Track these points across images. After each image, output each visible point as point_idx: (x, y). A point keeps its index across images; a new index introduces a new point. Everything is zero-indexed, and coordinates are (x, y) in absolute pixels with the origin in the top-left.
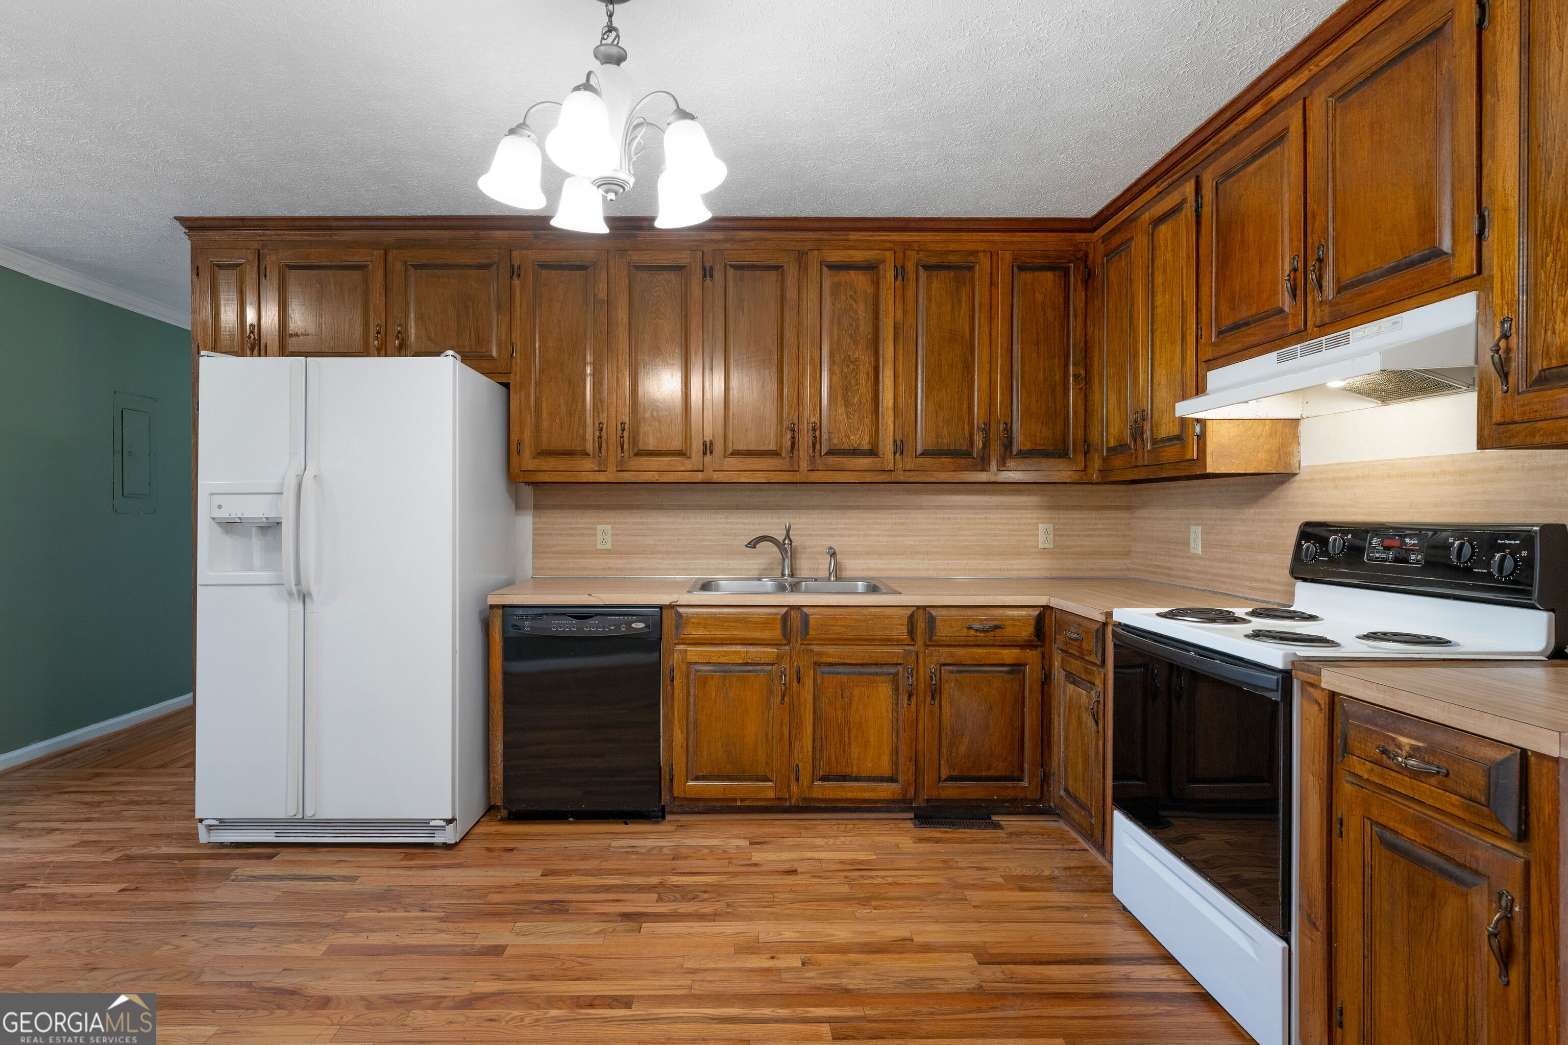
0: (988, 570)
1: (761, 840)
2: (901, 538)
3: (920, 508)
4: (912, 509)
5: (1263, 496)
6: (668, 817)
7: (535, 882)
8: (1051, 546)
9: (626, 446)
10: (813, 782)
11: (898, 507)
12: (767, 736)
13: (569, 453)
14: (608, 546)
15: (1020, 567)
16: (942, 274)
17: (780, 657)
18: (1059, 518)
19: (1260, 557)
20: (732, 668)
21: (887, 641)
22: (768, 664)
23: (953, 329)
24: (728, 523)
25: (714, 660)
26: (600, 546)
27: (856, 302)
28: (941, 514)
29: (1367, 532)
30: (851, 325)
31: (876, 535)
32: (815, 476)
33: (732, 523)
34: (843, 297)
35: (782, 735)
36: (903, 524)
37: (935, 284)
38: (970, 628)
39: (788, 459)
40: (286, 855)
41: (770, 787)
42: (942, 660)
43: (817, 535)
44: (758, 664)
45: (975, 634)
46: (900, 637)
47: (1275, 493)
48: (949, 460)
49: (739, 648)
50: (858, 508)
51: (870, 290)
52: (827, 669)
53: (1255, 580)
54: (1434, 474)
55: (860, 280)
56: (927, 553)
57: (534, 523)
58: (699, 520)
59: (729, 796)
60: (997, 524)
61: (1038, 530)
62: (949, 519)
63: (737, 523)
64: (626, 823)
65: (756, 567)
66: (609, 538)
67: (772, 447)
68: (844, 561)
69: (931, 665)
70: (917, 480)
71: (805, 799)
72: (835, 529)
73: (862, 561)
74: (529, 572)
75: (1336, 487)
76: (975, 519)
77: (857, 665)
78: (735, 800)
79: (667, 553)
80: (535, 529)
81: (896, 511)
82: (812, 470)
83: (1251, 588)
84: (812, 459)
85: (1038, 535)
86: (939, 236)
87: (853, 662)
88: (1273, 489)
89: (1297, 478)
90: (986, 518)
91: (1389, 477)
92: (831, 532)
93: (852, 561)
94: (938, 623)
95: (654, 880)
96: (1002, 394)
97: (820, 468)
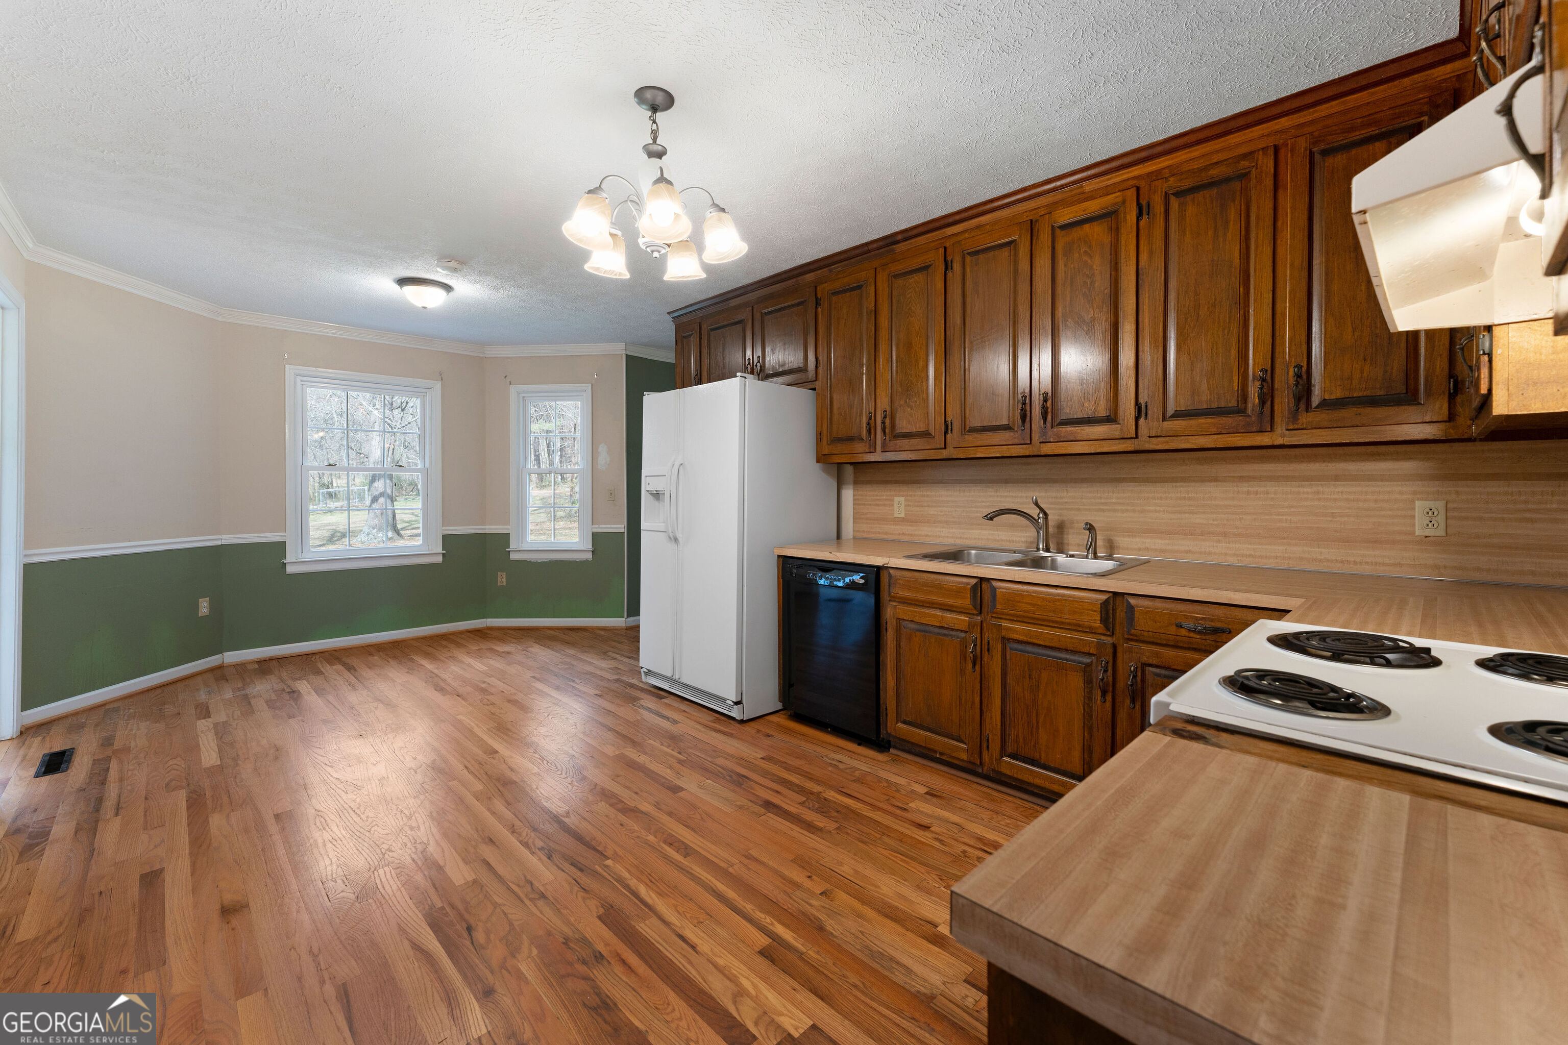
0: (1320, 561)
1: (939, 794)
2: (1187, 516)
3: (1216, 480)
4: (1202, 481)
6: (892, 750)
7: (754, 761)
8: (1441, 532)
9: (887, 431)
10: (1001, 757)
11: (1184, 480)
12: (960, 700)
13: (851, 439)
14: (902, 515)
15: (1380, 560)
16: (1199, 196)
17: (971, 625)
18: (1457, 493)
20: (932, 629)
21: (1077, 627)
22: (962, 631)
23: (1216, 258)
24: (998, 496)
25: (916, 619)
26: (897, 515)
27: (1091, 257)
28: (1244, 487)
30: (1085, 283)
31: (1156, 511)
32: (1047, 449)
33: (1001, 496)
34: (1076, 255)
35: (973, 702)
36: (1190, 499)
37: (1191, 210)
38: (1180, 626)
39: (1020, 432)
40: (669, 700)
41: (963, 749)
42: (1144, 659)
43: (1086, 510)
44: (953, 630)
45: (1187, 634)
46: (1093, 624)
48: (1209, 421)
49: (938, 613)
50: (1133, 480)
51: (1107, 240)
52: (1016, 646)
55: (1097, 231)
56: (1225, 534)
57: (854, 496)
58: (972, 494)
59: (928, 746)
60: (1335, 500)
61: (1414, 509)
62: (1256, 493)
63: (1006, 496)
64: (859, 745)
65: (1023, 540)
66: (903, 508)
67: (1005, 422)
68: (1118, 539)
69: (1130, 662)
70: (1167, 447)
71: (993, 770)
72: (1105, 504)
73: (1137, 540)
74: (851, 536)
76: (1299, 493)
77: (1046, 647)
78: (936, 752)
79: (947, 522)
80: (854, 500)
81: (1182, 484)
82: (1043, 442)
84: (1043, 432)
85: (1414, 517)
86: (1197, 150)
87: (1041, 643)
90: (1318, 493)
92: (1102, 507)
93: (1125, 539)
94: (1137, 615)
95: (816, 788)
96: (1292, 328)
97: (1052, 440)
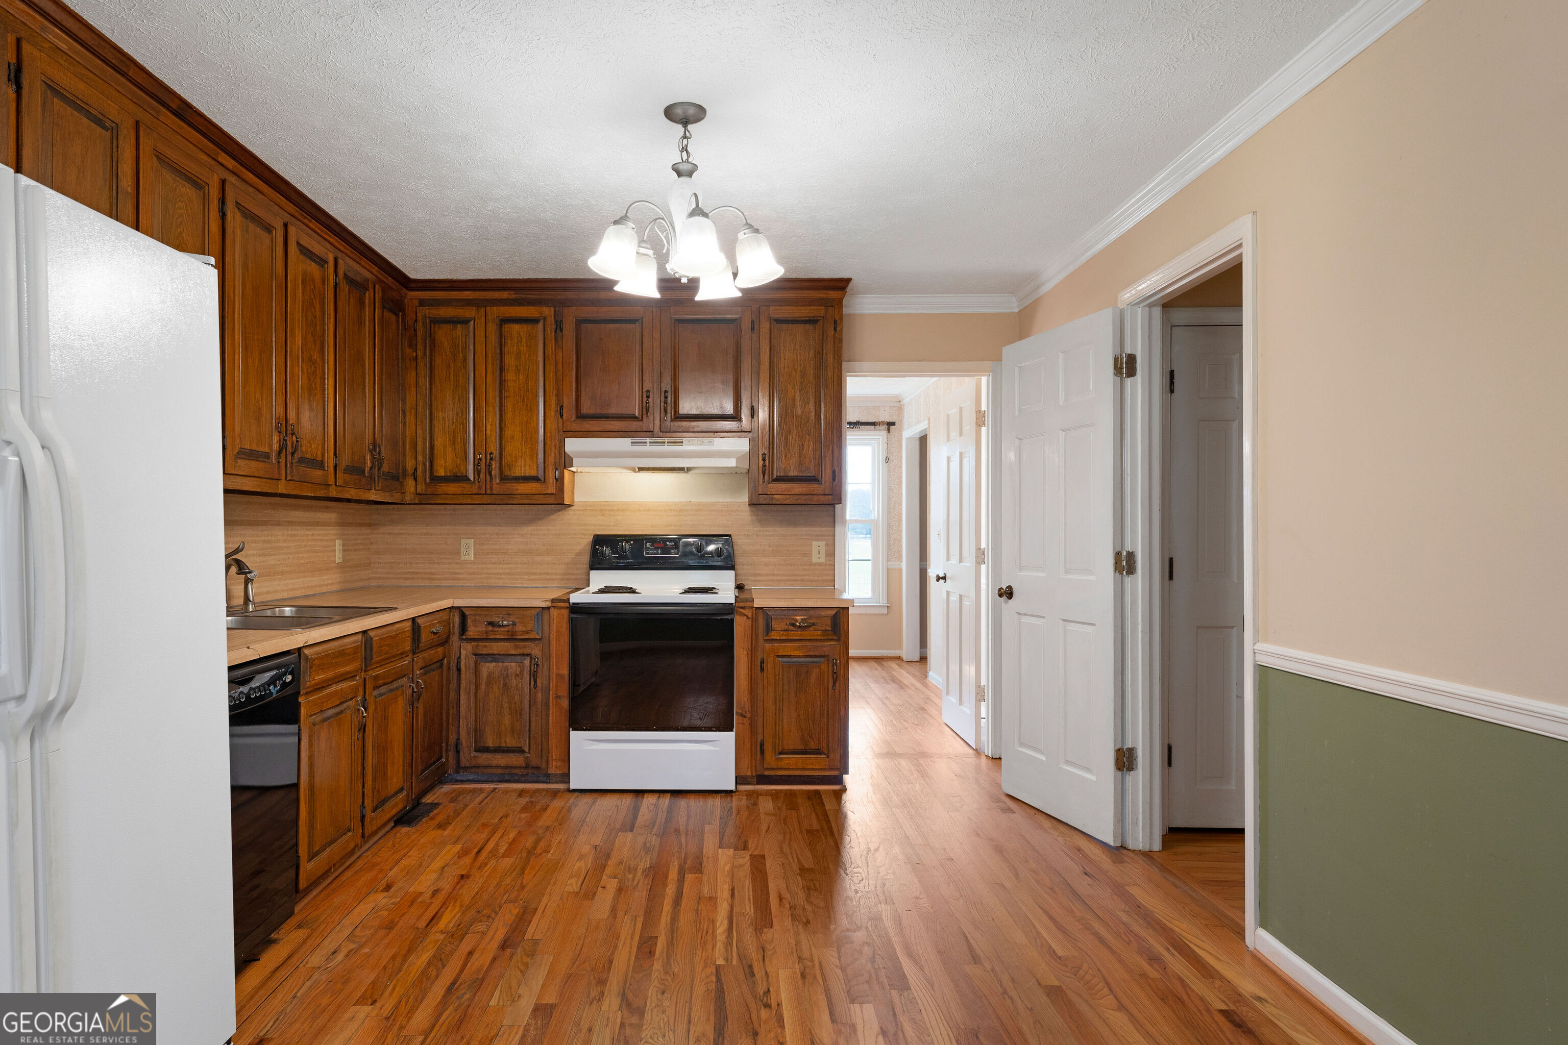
5: (541, 519)
10: (371, 816)
17: (357, 689)
18: (344, 534)
19: (539, 559)
21: (402, 655)
28: (290, 531)
29: (643, 540)
39: (276, 465)
41: (351, 837)
44: (347, 702)
46: (407, 649)
47: (553, 517)
52: (377, 692)
53: (535, 574)
54: (665, 510)
59: (330, 865)
60: (317, 540)
61: (336, 545)
62: (294, 536)
75: (603, 515)
76: (307, 535)
77: (390, 683)
83: (528, 580)
85: (335, 551)
87: (389, 680)
88: (552, 514)
89: (572, 508)
90: (312, 535)
91: (639, 511)
94: (422, 631)
